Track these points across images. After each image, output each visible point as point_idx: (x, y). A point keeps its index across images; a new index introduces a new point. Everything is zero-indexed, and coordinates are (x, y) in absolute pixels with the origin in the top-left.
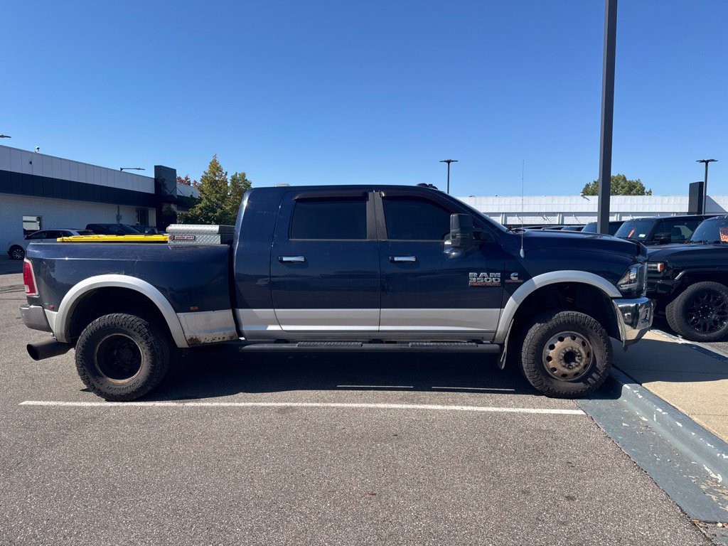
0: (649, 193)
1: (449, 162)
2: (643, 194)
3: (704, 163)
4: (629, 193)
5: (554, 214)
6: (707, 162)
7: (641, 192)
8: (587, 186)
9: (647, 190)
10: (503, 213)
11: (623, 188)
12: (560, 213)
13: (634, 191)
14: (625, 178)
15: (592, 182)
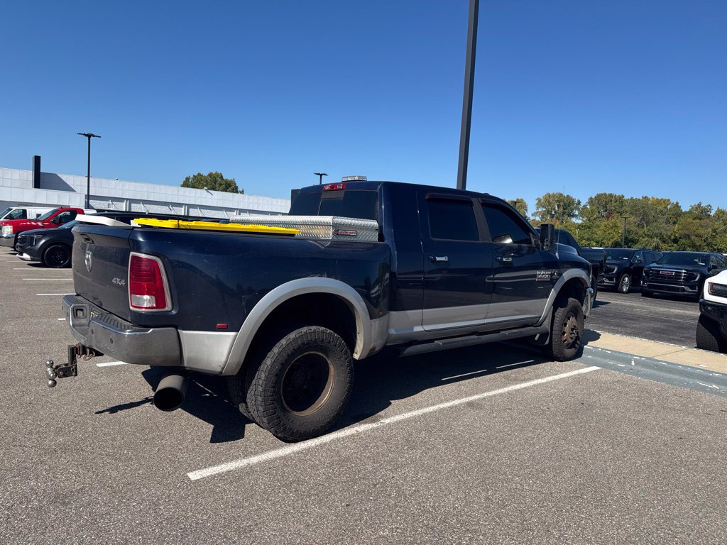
0: (242, 192)
1: (89, 136)
2: (237, 192)
3: (319, 176)
4: (225, 190)
5: (180, 205)
6: (321, 175)
7: (235, 190)
8: (187, 179)
9: (240, 189)
10: (127, 199)
11: (220, 185)
12: (185, 204)
13: (230, 189)
14: (222, 177)
15: (192, 176)
